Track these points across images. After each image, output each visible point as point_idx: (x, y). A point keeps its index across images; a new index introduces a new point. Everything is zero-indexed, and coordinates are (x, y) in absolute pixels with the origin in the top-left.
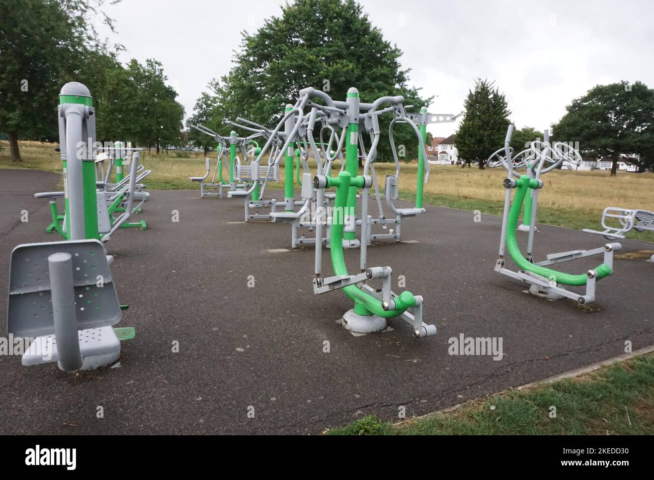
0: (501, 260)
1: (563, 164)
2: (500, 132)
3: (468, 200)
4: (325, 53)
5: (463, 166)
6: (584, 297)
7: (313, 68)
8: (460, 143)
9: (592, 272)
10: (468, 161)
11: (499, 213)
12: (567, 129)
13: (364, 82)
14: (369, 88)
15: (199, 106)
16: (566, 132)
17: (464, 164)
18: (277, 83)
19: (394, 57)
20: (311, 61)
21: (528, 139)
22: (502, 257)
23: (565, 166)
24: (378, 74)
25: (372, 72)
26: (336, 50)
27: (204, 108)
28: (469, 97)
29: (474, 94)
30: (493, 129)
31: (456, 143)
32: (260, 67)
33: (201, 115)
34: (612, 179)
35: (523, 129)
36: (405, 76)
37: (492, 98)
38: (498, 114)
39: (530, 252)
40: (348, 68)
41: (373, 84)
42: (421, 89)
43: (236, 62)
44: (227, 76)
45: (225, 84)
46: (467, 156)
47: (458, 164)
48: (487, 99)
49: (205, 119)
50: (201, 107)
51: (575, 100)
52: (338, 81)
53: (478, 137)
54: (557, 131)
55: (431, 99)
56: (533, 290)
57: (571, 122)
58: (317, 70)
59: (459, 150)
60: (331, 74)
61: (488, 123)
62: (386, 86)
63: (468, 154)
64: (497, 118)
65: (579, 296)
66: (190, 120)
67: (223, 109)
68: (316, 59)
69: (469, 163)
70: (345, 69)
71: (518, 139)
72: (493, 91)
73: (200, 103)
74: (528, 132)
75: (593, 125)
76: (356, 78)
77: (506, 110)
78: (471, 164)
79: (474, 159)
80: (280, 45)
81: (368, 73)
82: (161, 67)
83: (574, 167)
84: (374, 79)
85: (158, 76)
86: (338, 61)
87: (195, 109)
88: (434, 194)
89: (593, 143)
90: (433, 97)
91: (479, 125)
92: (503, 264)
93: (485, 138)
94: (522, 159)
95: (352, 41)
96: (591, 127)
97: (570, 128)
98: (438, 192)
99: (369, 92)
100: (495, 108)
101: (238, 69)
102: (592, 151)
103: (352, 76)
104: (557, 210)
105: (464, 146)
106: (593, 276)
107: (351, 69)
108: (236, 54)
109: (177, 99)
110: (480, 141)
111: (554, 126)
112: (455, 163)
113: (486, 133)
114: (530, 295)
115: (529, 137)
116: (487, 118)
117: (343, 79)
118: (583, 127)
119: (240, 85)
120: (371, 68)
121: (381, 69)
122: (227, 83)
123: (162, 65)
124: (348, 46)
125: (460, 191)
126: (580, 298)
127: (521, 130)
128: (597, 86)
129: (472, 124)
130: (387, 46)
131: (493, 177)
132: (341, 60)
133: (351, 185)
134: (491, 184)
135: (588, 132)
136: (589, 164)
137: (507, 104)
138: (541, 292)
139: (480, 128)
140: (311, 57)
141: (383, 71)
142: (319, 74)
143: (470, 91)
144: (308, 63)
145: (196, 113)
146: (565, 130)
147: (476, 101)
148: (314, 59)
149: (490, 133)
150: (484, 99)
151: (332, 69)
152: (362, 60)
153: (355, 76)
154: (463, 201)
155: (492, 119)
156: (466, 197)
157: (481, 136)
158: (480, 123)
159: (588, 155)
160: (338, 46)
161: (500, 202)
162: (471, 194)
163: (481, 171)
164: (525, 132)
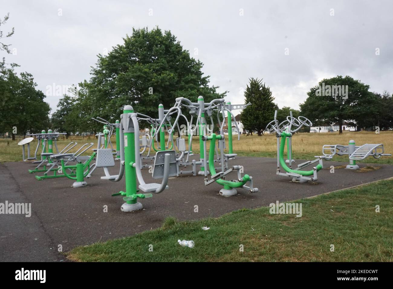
0: (279, 169)
1: (311, 129)
2: (269, 111)
3: (256, 152)
4: (154, 67)
5: (248, 135)
6: (313, 178)
7: (147, 77)
8: (244, 120)
9: (315, 168)
10: (251, 131)
11: (275, 157)
12: (309, 107)
13: (181, 85)
14: (184, 88)
15: (61, 104)
16: (309, 109)
17: (248, 134)
18: (124, 87)
19: (199, 69)
20: (145, 73)
21: (287, 114)
22: (279, 168)
23: (312, 130)
24: (189, 79)
25: (185, 78)
26: (162, 65)
27: (65, 105)
28: (247, 90)
29: (250, 88)
30: (264, 109)
31: (242, 120)
32: (111, 77)
33: (63, 110)
34: (340, 136)
35: (283, 108)
36: (207, 80)
37: (261, 90)
38: (267, 100)
39: (291, 165)
40: (171, 76)
41: (187, 86)
42: (218, 87)
43: (93, 74)
44: (82, 83)
45: (81, 88)
46: (250, 128)
47: (243, 133)
48: (259, 90)
49: (66, 113)
50: (63, 104)
51: (312, 89)
52: (165, 85)
53: (256, 116)
54: (304, 108)
55: (225, 93)
56: (294, 180)
57: (311, 102)
58: (151, 78)
59: (244, 124)
60: (160, 81)
61: (261, 106)
62: (195, 86)
63: (251, 127)
64: (266, 102)
65: (311, 178)
66: (55, 114)
67: (81, 105)
68: (149, 71)
69: (251, 133)
70: (168, 77)
71: (281, 115)
72: (262, 86)
73: (62, 101)
74: (286, 110)
75: (325, 103)
76: (176, 82)
77: (271, 97)
78: (253, 133)
79: (254, 130)
80: (124, 63)
81: (183, 79)
82: (32, 77)
83: (318, 130)
84: (187, 82)
85: (30, 84)
86: (163, 72)
87: (58, 106)
88: (235, 151)
89: (326, 114)
90: (226, 92)
91: (255, 108)
92: (280, 171)
93: (260, 116)
94: (283, 126)
95: (171, 59)
96: (323, 105)
97: (311, 106)
98: (237, 150)
99: (185, 91)
100: (264, 96)
101: (95, 79)
102: (326, 119)
103: (174, 81)
104: (306, 154)
105: (247, 121)
106: (315, 169)
107: (173, 77)
108: (93, 69)
109: (45, 100)
110: (257, 118)
111: (301, 106)
112: (242, 133)
113: (260, 112)
114: (293, 182)
115: (287, 113)
116: (260, 103)
117: (168, 83)
118: (319, 105)
119: (98, 90)
120: (184, 75)
121: (191, 76)
122: (83, 87)
123: (32, 76)
124: (168, 62)
125: (250, 149)
126: (311, 179)
127: (282, 109)
128: (324, 79)
129: (251, 107)
130: (193, 61)
131: (268, 140)
132: (165, 71)
133: (217, 139)
134: (267, 144)
135: (322, 108)
136: (327, 128)
137: (271, 93)
138: (296, 180)
139: (256, 109)
140: (146, 70)
141: (192, 78)
142: (152, 81)
143: (248, 86)
144: (144, 74)
145: (59, 108)
146: (308, 108)
147: (252, 92)
148: (148, 71)
149: (262, 112)
150: (257, 91)
151: (161, 78)
152: (178, 71)
153: (175, 81)
154: (254, 153)
155: (263, 103)
156: (255, 151)
157: (257, 114)
158: (256, 106)
159: (324, 122)
160: (162, 63)
161: (274, 152)
162: (257, 149)
163: (260, 137)
164: (285, 110)
